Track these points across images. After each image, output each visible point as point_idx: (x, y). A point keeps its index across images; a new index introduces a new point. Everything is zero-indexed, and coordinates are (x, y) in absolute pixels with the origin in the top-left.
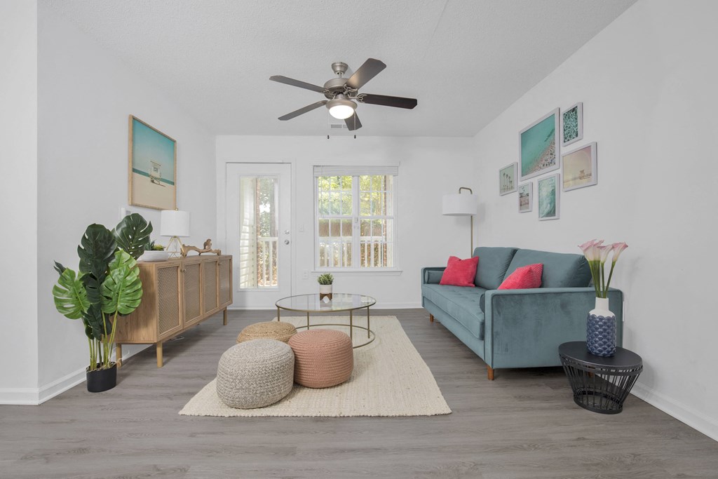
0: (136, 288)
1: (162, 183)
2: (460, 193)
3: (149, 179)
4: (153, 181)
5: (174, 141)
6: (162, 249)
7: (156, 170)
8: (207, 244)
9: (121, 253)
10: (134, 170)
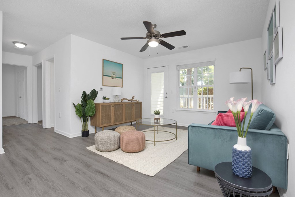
0: (94, 109)
1: (116, 78)
2: (240, 71)
3: (111, 77)
4: (112, 78)
5: (122, 64)
6: (109, 99)
7: (114, 74)
8: (133, 98)
9: (91, 100)
10: (104, 75)
